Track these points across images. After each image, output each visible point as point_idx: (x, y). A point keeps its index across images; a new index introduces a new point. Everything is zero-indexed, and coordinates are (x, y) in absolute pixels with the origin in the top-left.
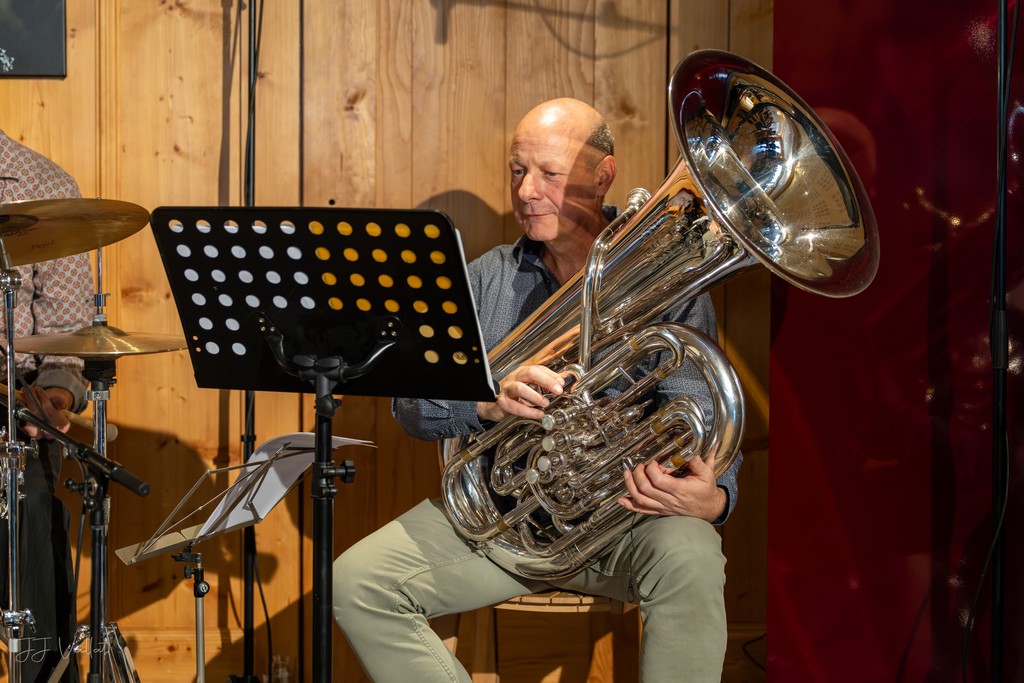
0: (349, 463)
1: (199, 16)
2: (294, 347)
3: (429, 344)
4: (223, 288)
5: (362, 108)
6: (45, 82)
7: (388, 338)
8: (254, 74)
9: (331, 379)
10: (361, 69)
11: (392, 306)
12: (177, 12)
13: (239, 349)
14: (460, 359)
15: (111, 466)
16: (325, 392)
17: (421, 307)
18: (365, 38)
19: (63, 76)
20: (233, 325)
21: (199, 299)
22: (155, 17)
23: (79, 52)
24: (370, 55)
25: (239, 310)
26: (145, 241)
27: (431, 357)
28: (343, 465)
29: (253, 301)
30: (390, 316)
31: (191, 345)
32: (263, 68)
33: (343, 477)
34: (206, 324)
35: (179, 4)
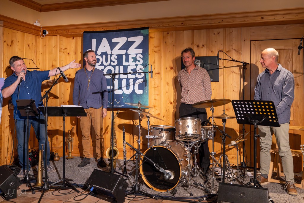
0: (259, 135)
1: (237, 73)
2: (251, 119)
3: (270, 119)
4: (241, 111)
6: (216, 82)
7: (264, 118)
9: (256, 123)
11: (265, 113)
12: (234, 73)
13: (243, 119)
14: (275, 121)
15: (226, 134)
16: (255, 125)
17: (269, 114)
19: (219, 82)
20: (242, 115)
21: (238, 112)
22: (231, 74)
23: (221, 78)
25: (243, 113)
26: (230, 104)
27: (271, 121)
28: (258, 135)
29: (245, 112)
30: (265, 115)
31: (237, 118)
33: (258, 137)
34: (239, 115)
35: (234, 72)
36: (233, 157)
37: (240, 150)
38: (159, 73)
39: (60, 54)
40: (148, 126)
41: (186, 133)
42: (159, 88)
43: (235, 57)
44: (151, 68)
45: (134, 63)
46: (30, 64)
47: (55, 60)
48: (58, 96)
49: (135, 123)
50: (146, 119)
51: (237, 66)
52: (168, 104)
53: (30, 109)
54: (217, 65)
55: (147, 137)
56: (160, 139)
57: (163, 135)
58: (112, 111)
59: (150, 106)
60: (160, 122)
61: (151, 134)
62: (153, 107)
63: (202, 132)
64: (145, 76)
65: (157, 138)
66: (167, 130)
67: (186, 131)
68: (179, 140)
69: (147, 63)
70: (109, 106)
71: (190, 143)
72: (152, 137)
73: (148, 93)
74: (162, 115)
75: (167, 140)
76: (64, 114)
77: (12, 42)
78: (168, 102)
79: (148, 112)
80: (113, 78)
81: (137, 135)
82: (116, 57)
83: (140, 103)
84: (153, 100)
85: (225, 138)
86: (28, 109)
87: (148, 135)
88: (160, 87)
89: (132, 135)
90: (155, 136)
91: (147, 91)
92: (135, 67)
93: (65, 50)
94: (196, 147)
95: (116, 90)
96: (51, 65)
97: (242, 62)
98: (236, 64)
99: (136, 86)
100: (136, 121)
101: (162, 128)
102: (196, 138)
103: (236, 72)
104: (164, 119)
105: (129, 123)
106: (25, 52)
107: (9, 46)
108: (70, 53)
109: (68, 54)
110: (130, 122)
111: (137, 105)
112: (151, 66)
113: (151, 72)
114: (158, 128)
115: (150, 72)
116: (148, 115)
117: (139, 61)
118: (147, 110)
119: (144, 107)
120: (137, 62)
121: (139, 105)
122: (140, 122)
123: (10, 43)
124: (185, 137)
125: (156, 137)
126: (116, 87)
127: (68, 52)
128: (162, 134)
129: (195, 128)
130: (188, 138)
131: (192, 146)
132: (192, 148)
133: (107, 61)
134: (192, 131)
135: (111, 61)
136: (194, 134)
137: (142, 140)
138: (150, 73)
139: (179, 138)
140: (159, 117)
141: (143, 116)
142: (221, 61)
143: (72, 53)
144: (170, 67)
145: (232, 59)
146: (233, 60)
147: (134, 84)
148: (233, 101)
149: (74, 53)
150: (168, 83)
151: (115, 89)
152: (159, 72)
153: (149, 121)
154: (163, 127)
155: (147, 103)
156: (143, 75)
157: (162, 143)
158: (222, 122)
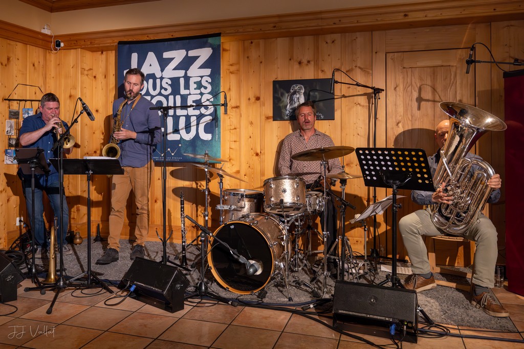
1: (363, 106)
2: (387, 178)
3: (419, 178)
4: (371, 165)
5: (400, 125)
6: (330, 121)
7: (410, 177)
8: (376, 118)
9: (396, 185)
10: (400, 116)
11: (411, 170)
13: (375, 178)
14: (427, 182)
15: (347, 203)
17: (417, 170)
18: (401, 110)
19: (334, 120)
20: (373, 173)
21: (366, 167)
22: (353, 107)
23: (337, 114)
24: (402, 114)
25: (375, 170)
26: (354, 154)
27: (420, 181)
28: (399, 205)
29: (378, 168)
30: (410, 172)
31: (364, 177)
32: (377, 117)
33: (399, 207)
34: (367, 173)
35: (359, 104)
36: (357, 241)
37: (369, 230)
38: (237, 107)
39: (81, 77)
40: (221, 191)
41: (282, 201)
42: (238, 130)
43: (361, 81)
44: (225, 98)
45: (198, 92)
46: (35, 93)
47: (75, 88)
48: (80, 144)
49: (200, 186)
50: (218, 179)
51: (365, 94)
52: (252, 155)
53: (36, 163)
54: (332, 92)
55: (219, 207)
56: (240, 211)
57: (245, 205)
58: (163, 167)
59: (224, 159)
60: (238, 184)
61: (225, 202)
62: (228, 160)
63: (307, 200)
64: (215, 110)
65: (234, 210)
66: (250, 197)
67: (282, 198)
68: (269, 213)
69: (219, 90)
70: (159, 158)
71: (288, 217)
72: (226, 207)
73: (219, 138)
74: (242, 173)
75: (250, 212)
76: (89, 171)
77: (8, 59)
78: (252, 152)
79: (220, 168)
80: (166, 115)
81: (203, 205)
82: (170, 82)
83: (207, 154)
84: (229, 150)
85: (345, 209)
86: (33, 162)
87: (220, 204)
88: (240, 128)
89: (194, 205)
90: (231, 206)
91: (218, 134)
92: (198, 97)
93: (90, 72)
94: (297, 224)
95: (170, 133)
96: (68, 95)
97: (372, 88)
98: (361, 90)
99: (202, 127)
100: (201, 183)
101: (242, 194)
102: (298, 209)
103: (362, 104)
104: (246, 179)
105: (190, 186)
106: (28, 75)
107: (4, 67)
108: (97, 76)
109: (95, 77)
110: (192, 185)
111: (203, 157)
112: (225, 95)
113: (225, 105)
114: (237, 194)
115: (223, 105)
116: (221, 172)
117: (206, 88)
118: (218, 166)
119: (214, 159)
120: (203, 90)
121: (205, 157)
122: (207, 185)
123: (5, 62)
124: (280, 207)
125: (233, 207)
126: (170, 128)
127: (94, 75)
128: (243, 203)
129: (295, 193)
130: (285, 210)
131: (290, 223)
132: (291, 225)
133: (155, 88)
134: (292, 197)
135: (162, 88)
136: (294, 203)
137: (210, 213)
138: (224, 107)
139: (270, 209)
140: (238, 176)
141: (211, 175)
142: (337, 86)
143: (100, 77)
144: (254, 97)
145: (355, 83)
146: (358, 85)
147: (198, 124)
148: (358, 150)
149: (104, 77)
150: (251, 123)
151: (168, 132)
152: (238, 105)
153: (221, 181)
154: (244, 191)
155: (218, 155)
156: (211, 110)
157: (243, 217)
158: (340, 185)
